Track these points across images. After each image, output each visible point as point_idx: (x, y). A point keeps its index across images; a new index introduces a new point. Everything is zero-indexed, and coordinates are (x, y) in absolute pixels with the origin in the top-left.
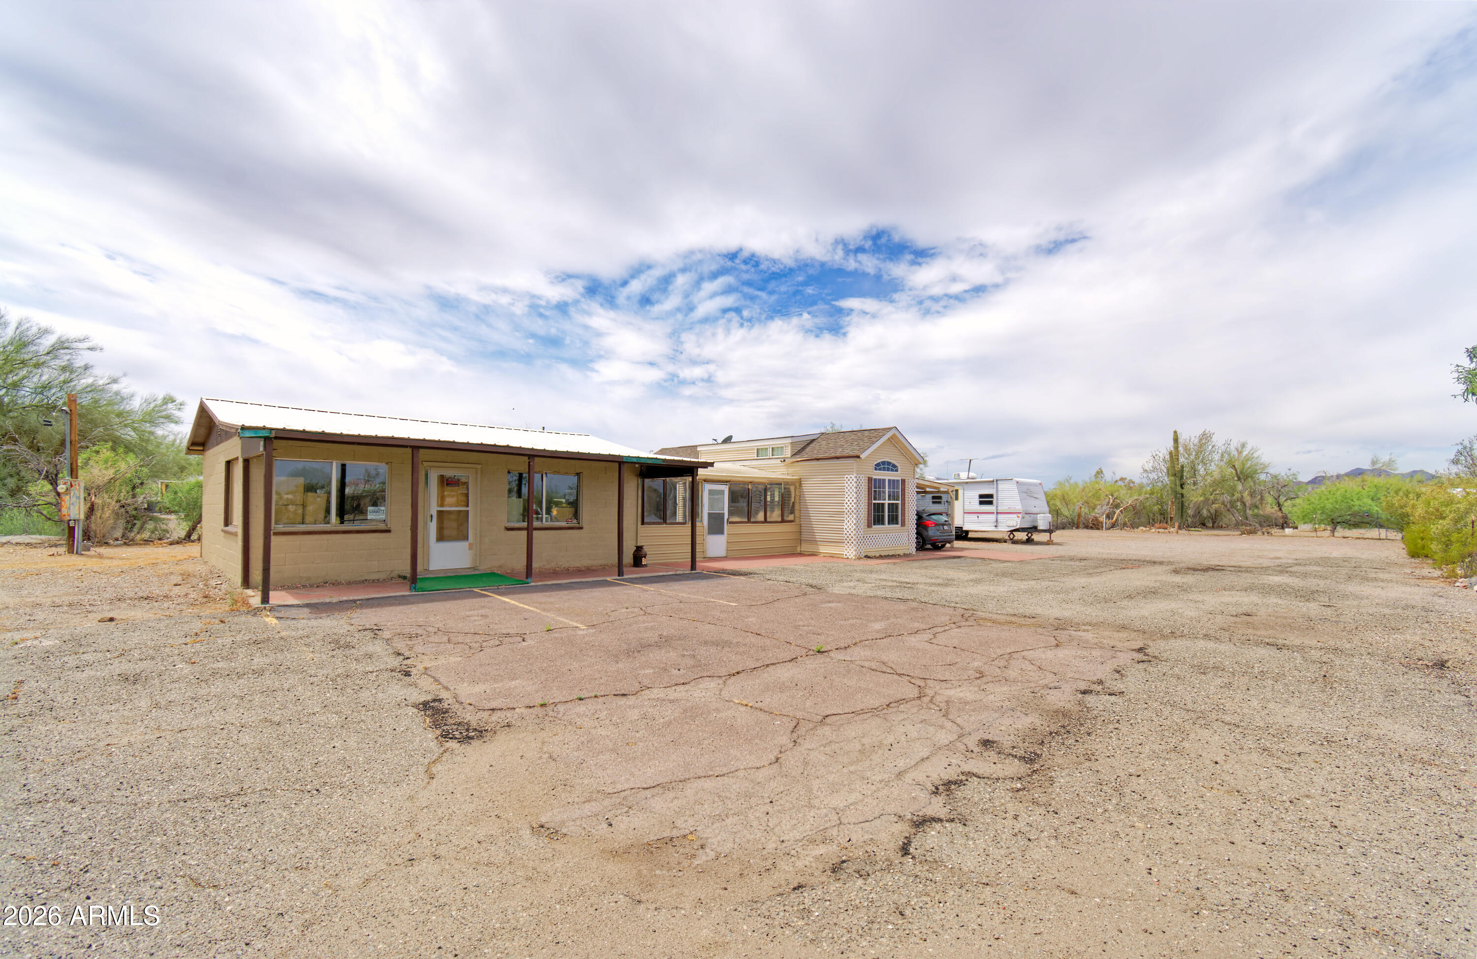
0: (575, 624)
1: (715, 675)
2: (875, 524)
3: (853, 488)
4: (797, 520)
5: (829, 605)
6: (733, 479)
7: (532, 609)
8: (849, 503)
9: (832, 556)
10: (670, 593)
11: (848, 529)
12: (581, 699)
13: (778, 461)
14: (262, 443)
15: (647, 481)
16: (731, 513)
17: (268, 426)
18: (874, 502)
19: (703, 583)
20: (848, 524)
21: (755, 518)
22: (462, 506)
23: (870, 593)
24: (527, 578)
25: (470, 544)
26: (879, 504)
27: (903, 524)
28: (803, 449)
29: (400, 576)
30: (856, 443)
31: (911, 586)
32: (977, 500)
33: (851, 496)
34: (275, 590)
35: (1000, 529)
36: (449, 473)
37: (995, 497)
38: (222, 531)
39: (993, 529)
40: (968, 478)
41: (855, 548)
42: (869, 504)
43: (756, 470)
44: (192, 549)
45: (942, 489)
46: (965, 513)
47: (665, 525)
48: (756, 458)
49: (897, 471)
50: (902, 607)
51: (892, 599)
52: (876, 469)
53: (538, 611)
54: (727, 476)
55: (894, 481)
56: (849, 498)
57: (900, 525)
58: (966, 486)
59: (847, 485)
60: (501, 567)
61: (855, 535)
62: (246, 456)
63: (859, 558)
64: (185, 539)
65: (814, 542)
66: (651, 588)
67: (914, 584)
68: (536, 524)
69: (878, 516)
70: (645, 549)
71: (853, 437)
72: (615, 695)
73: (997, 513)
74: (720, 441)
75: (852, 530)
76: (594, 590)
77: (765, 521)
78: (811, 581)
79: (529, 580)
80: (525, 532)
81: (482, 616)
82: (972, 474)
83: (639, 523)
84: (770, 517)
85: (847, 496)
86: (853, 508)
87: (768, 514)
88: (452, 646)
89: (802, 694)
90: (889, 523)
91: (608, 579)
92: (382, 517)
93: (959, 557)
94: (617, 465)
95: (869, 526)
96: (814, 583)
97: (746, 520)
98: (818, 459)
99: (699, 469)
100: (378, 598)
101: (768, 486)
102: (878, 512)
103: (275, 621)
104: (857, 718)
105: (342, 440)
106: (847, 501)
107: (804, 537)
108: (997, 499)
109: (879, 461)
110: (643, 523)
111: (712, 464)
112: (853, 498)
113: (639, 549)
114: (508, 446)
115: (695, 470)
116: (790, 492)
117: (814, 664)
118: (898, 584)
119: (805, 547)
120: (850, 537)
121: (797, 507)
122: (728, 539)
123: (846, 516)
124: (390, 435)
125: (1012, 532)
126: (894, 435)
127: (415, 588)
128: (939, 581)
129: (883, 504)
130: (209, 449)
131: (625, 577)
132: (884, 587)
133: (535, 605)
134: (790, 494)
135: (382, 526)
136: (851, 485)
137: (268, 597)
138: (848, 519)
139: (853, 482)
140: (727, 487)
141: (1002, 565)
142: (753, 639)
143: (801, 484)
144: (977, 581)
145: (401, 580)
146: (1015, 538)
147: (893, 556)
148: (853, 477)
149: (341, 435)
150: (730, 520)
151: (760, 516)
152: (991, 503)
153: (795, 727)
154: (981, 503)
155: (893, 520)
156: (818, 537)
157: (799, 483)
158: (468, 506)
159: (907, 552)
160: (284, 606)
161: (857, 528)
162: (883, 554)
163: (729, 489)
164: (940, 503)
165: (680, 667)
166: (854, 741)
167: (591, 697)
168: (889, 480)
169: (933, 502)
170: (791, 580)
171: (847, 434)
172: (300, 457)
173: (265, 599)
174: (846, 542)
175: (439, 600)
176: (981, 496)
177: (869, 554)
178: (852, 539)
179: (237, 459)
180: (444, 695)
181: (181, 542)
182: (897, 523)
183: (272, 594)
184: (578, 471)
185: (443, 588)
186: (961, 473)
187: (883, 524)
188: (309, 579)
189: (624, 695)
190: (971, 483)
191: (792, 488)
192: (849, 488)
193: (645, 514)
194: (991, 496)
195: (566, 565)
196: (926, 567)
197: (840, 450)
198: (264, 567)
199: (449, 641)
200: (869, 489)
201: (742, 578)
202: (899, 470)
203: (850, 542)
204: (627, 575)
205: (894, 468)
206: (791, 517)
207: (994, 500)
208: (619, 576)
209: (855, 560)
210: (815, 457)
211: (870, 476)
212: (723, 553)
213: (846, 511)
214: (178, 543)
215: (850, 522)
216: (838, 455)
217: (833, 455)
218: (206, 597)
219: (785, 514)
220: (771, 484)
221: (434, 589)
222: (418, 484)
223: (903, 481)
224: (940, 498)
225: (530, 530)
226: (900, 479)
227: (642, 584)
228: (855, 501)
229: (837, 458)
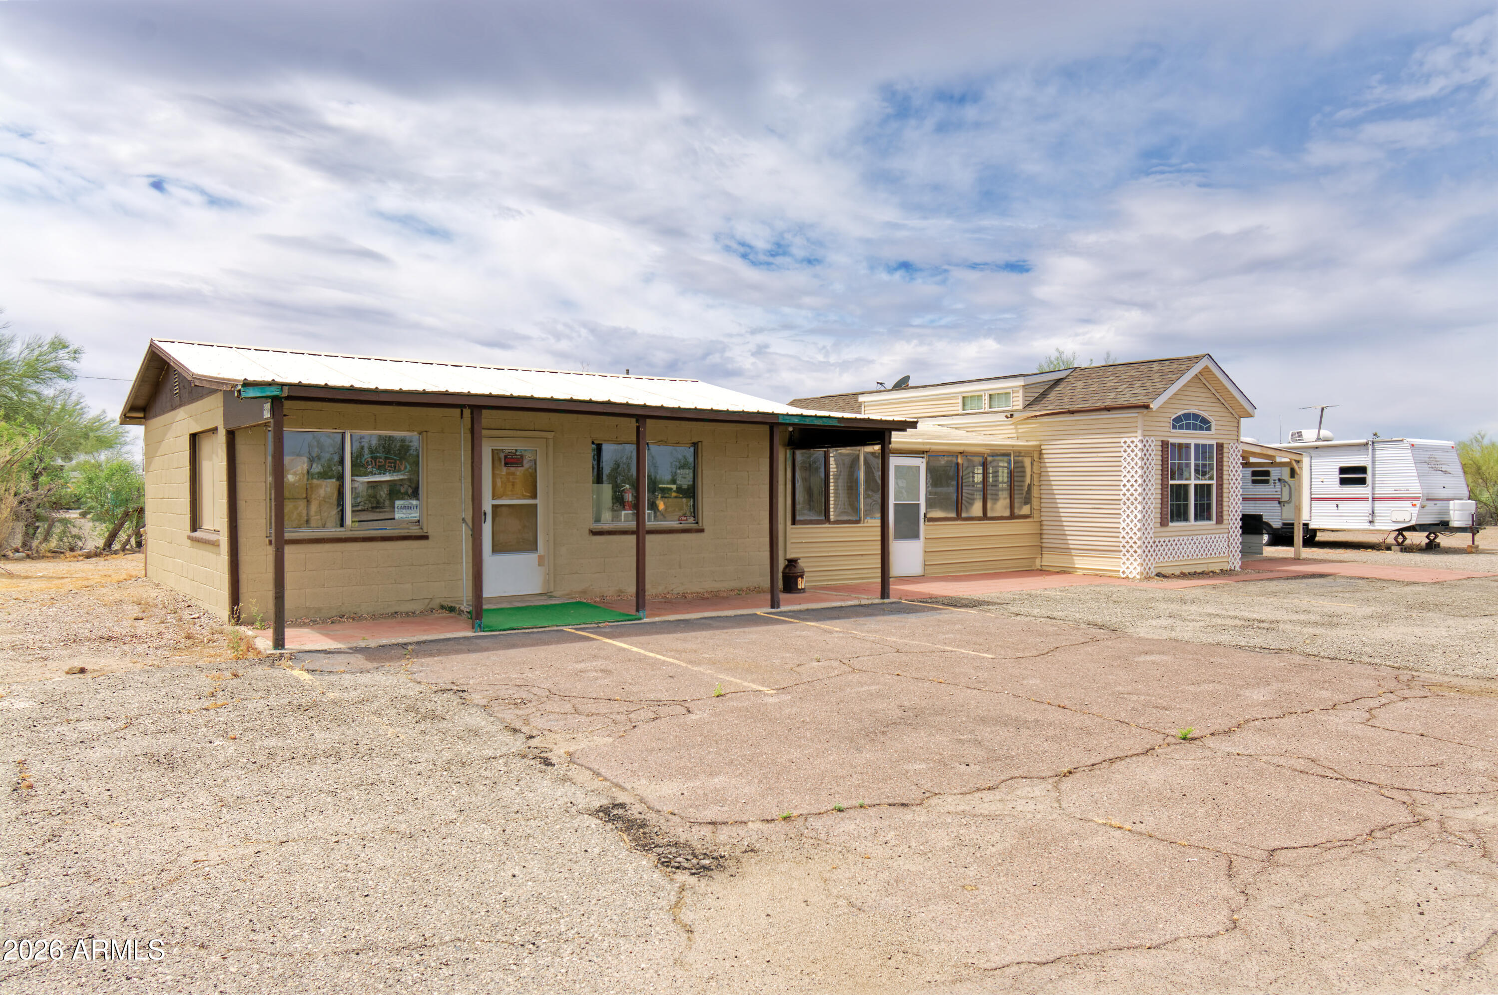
0: (755, 687)
1: (1034, 774)
2: (1172, 520)
3: (1136, 459)
4: (1036, 514)
5: (1149, 658)
6: (934, 447)
7: (671, 660)
8: (1128, 485)
9: (1098, 575)
10: (871, 637)
11: (1128, 529)
12: (840, 810)
13: (1002, 417)
14: (267, 407)
15: (799, 453)
16: (930, 504)
17: (278, 380)
18: (1171, 482)
19: (912, 620)
20: (1128, 521)
21: (967, 511)
22: (525, 497)
23: (1205, 638)
24: (638, 610)
25: (541, 558)
26: (1179, 486)
27: (1220, 520)
28: (1044, 395)
29: (442, 607)
30: (1138, 384)
31: (1272, 626)
32: (1337, 477)
33: (1133, 473)
34: (290, 626)
35: (1378, 526)
36: (509, 446)
37: (1369, 471)
38: (189, 538)
39: (1367, 526)
40: (1318, 439)
41: (1139, 561)
42: (1164, 486)
43: (962, 433)
44: (129, 564)
45: (1278, 460)
46: (1313, 499)
47: (827, 525)
48: (961, 412)
49: (1209, 429)
50: (1277, 662)
51: (1252, 649)
52: (1174, 427)
53: (684, 664)
54: (923, 443)
55: (1204, 446)
56: (1129, 477)
57: (1214, 522)
58: (1313, 453)
59: (1125, 455)
60: (584, 592)
61: (1139, 539)
62: (232, 426)
63: (1148, 578)
64: (104, 549)
65: (1066, 550)
66: (836, 627)
67: (1271, 622)
68: (650, 524)
69: (1179, 506)
70: (802, 563)
71: (1132, 373)
72: (890, 805)
73: (1374, 499)
74: (889, 385)
75: (1135, 530)
76: (746, 630)
77: (985, 517)
78: (1091, 618)
79: (641, 614)
80: (633, 538)
81: (602, 671)
82: (1324, 433)
83: (789, 522)
84: (992, 509)
85: (1125, 473)
86: (1136, 494)
87: (989, 505)
88: (583, 718)
89: (1203, 810)
90: (1196, 519)
91: (758, 613)
92: (415, 515)
93: (1322, 576)
94: (766, 428)
95: (1163, 524)
96: (1098, 619)
97: (954, 515)
98: (1072, 412)
99: (893, 433)
100: (431, 641)
101: (989, 459)
102: (1178, 499)
103: (307, 676)
104: (1327, 855)
105: (376, 398)
106: (1125, 481)
107: (1047, 542)
108: (1374, 475)
109: (1180, 413)
110: (794, 522)
111: (913, 425)
112: (1136, 477)
113: (792, 563)
114: (609, 403)
115: (887, 434)
116: (1023, 467)
117: (1188, 756)
118: (1247, 624)
119: (1049, 560)
120: (1131, 542)
121: (1035, 492)
122: (925, 547)
123: (1125, 507)
124: (442, 389)
125: (1400, 531)
126: (1207, 367)
127: (480, 626)
128: (1313, 618)
129: (1186, 487)
130: (155, 416)
131: (783, 608)
132: (1225, 628)
133: (669, 654)
134: (1024, 472)
135: (415, 531)
136: (1132, 455)
137: (283, 639)
138: (1128, 512)
139: (1136, 450)
140: (924, 460)
141: (1407, 589)
142: (1059, 715)
143: (1041, 454)
144: (1384, 619)
145: (446, 614)
146: (1407, 542)
147: (1203, 573)
148: (1136, 440)
149: (376, 391)
150: (929, 516)
151: (977, 509)
152: (1362, 481)
153: (1230, 868)
154: (1343, 482)
155: (1203, 513)
156: (1073, 541)
157: (1038, 454)
158: (534, 496)
159: (1226, 567)
160: (310, 651)
161: (1144, 529)
162: (1186, 571)
163: (927, 463)
164: (1267, 482)
165: (968, 761)
166: (1346, 894)
167: (855, 807)
168: (1197, 446)
169: (1254, 482)
170: (1055, 614)
171: (1120, 368)
172: (303, 425)
173: (279, 642)
174: (1124, 550)
175: (524, 645)
176: (1343, 470)
177: (1164, 571)
178: (1135, 547)
179: (214, 430)
180: (622, 798)
181: (101, 553)
182: (1209, 518)
183: (289, 633)
184: (695, 440)
185: (520, 625)
186: (1304, 432)
187: (1186, 519)
188: (319, 610)
189: (903, 805)
190: (1321, 449)
191: (1027, 462)
192: (1129, 459)
193: (798, 507)
194: (1363, 470)
195: (680, 589)
196: (1274, 594)
197: (1112, 395)
198: (276, 593)
199: (577, 711)
200: (1164, 461)
201: (972, 611)
202: (1213, 427)
203: (1132, 551)
204: (784, 605)
205: (1204, 424)
206: (1026, 510)
207: (1369, 477)
208: (772, 607)
209: (1140, 580)
210: (1067, 408)
211: (1165, 439)
212: (918, 570)
213: (1124, 498)
214: (96, 555)
215: (1132, 517)
216: (1108, 404)
217: (1099, 404)
218: (188, 638)
219: (1016, 505)
220: (994, 455)
221: (507, 627)
222: (481, 464)
223: (1220, 446)
224: (1267, 473)
225: (640, 533)
226: (1214, 442)
227: (817, 620)
228: (1140, 481)
229: (1108, 409)
